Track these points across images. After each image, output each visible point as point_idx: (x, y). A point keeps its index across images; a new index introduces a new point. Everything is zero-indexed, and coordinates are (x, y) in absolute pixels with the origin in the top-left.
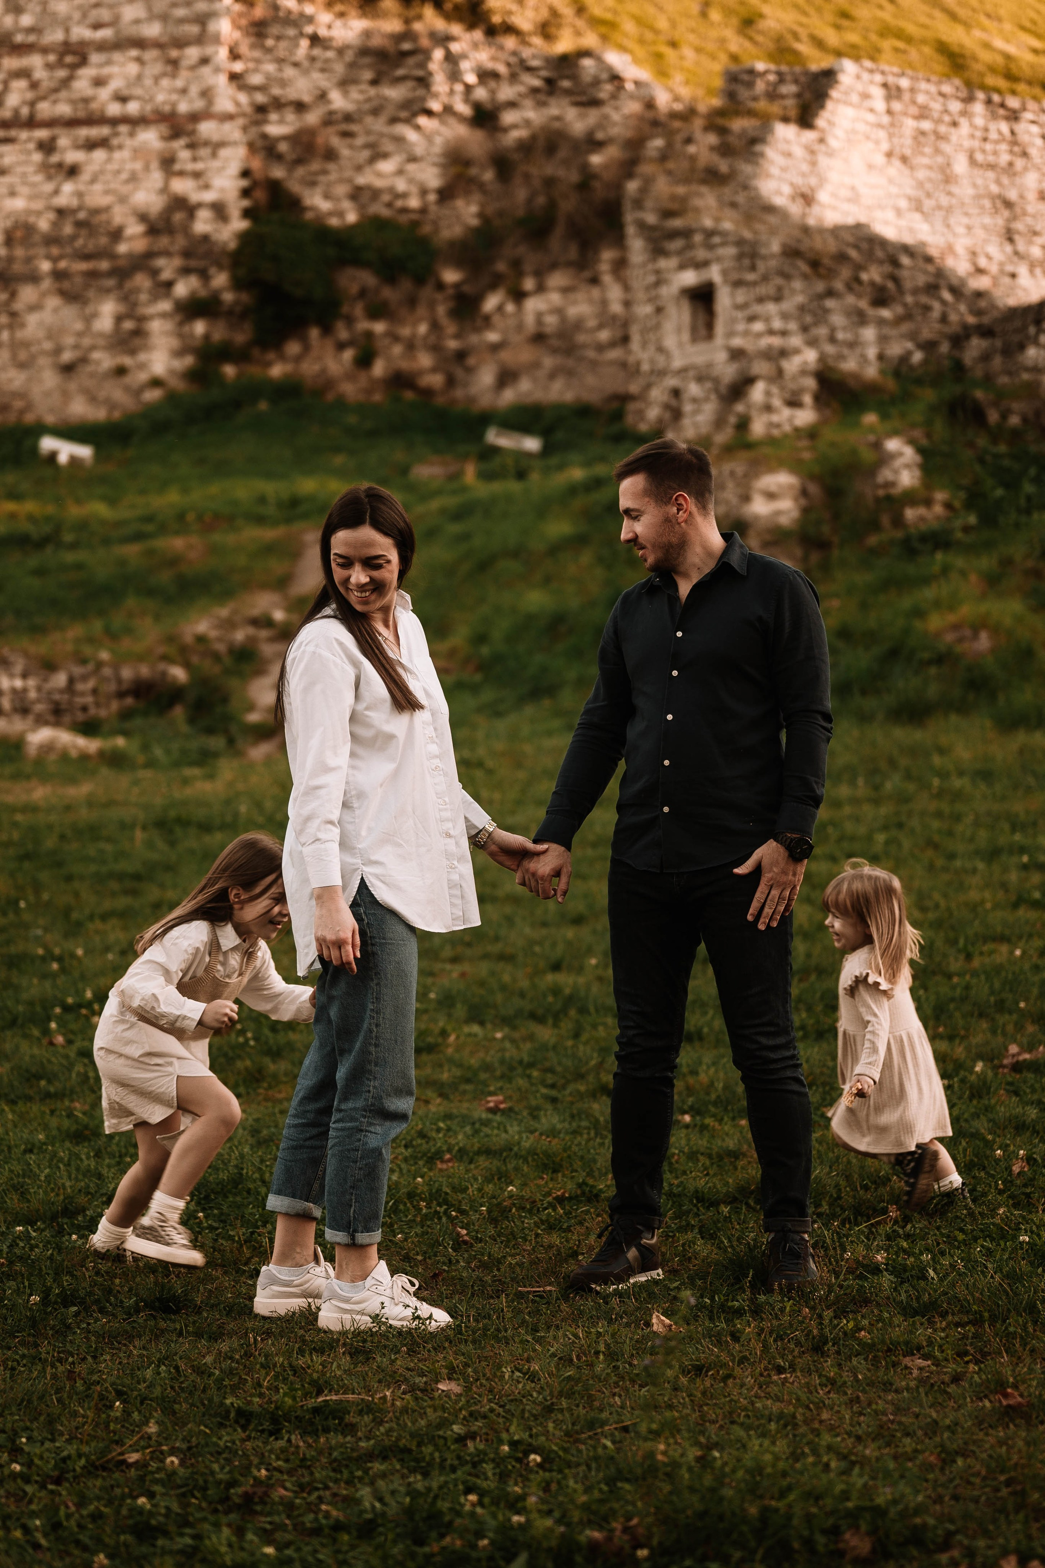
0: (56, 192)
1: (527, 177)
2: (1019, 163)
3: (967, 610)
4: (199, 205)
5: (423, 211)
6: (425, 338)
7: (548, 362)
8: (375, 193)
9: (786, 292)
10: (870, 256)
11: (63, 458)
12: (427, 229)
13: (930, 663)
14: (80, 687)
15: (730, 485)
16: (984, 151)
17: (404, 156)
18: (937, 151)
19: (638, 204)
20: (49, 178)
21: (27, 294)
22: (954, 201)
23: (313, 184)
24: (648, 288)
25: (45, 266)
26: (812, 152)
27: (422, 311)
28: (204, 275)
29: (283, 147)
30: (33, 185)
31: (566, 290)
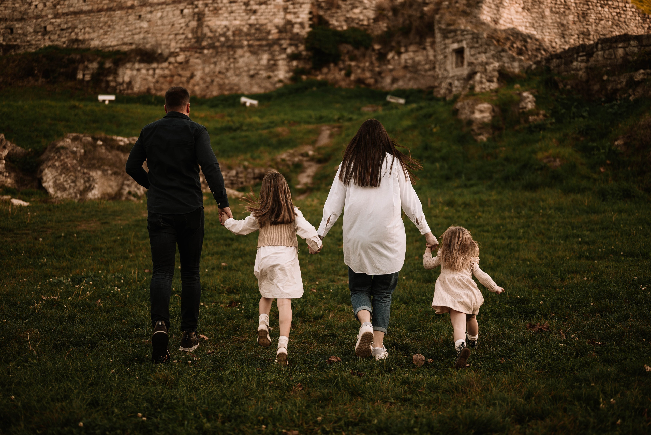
0: (249, 19)
1: (403, 14)
2: (567, 12)
3: (551, 151)
4: (296, 23)
5: (369, 25)
6: (368, 67)
7: (408, 75)
8: (353, 20)
9: (488, 50)
10: (517, 38)
11: (248, 104)
12: (370, 31)
13: (538, 169)
14: (240, 175)
15: (467, 108)
16: (555, 8)
17: (362, 8)
18: (540, 7)
19: (439, 22)
20: (247, 14)
21: (239, 52)
22: (545, 24)
23: (333, 17)
24: (442, 50)
25: (245, 43)
26: (498, 7)
27: (367, 58)
28: (296, 46)
29: (323, 4)
30: (242, 16)
31: (414, 52)
